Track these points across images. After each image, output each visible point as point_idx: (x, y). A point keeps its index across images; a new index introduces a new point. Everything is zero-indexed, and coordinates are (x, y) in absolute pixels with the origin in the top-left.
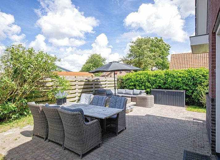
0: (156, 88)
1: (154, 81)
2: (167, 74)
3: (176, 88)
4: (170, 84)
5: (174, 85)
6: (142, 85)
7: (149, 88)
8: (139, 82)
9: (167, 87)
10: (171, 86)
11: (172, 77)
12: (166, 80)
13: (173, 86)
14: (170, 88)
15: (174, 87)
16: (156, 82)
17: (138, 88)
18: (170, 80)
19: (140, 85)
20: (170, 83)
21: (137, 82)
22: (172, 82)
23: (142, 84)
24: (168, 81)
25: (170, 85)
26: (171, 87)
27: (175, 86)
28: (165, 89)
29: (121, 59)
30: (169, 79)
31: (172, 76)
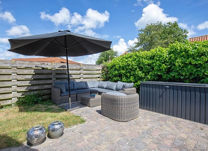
0: (154, 80)
1: (149, 68)
2: (173, 52)
3: (193, 79)
4: (180, 71)
5: (188, 74)
6: (131, 75)
7: (141, 79)
8: (127, 69)
9: (174, 77)
10: (182, 75)
11: (183, 56)
12: (171, 63)
13: (186, 75)
14: (180, 79)
15: (187, 77)
16: (153, 69)
17: (124, 79)
18: (179, 62)
19: (128, 74)
20: (180, 69)
21: (123, 69)
22: (183, 67)
23: (130, 72)
24: (174, 65)
25: (180, 74)
26: (182, 78)
27: (191, 74)
28: (170, 80)
29: (128, 50)
30: (177, 60)
31: (184, 53)
